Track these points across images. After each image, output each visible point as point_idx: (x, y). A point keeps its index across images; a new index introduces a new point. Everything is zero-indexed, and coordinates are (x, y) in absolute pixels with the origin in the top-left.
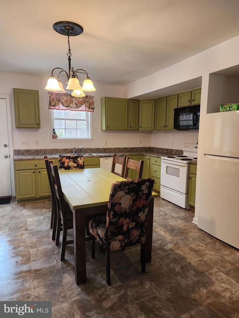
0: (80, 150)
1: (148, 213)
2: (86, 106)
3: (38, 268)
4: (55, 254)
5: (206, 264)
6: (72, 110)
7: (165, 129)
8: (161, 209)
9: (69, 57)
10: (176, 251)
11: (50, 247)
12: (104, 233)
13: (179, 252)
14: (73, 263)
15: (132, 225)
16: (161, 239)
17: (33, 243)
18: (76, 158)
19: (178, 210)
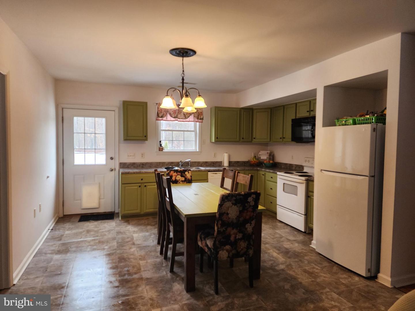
0: (187, 164)
1: (255, 225)
2: (194, 117)
3: (148, 277)
4: (164, 267)
5: (318, 284)
6: (180, 121)
7: (282, 141)
8: (277, 231)
9: (183, 77)
10: (288, 272)
11: (158, 260)
12: (213, 243)
13: (291, 273)
14: (183, 275)
15: (240, 236)
16: (272, 260)
17: (142, 256)
18: (184, 171)
19: (296, 233)
